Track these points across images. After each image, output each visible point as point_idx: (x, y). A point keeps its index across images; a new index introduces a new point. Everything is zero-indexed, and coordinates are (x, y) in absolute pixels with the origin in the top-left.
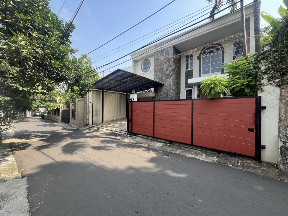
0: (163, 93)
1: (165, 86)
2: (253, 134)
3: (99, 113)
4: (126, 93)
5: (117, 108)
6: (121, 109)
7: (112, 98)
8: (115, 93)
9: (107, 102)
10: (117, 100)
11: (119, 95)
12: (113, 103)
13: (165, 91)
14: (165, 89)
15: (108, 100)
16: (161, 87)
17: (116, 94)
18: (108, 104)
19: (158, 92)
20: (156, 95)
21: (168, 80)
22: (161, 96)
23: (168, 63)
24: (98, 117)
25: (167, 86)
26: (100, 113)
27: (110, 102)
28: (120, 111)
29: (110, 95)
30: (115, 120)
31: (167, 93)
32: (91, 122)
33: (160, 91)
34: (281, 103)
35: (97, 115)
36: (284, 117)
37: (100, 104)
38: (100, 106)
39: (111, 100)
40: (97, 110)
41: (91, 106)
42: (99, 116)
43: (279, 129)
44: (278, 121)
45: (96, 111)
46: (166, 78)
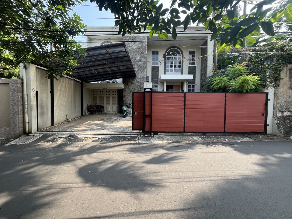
0: (136, 85)
1: (138, 78)
2: (264, 117)
3: (45, 109)
4: (81, 81)
5: (71, 102)
6: (75, 103)
7: (64, 85)
8: (68, 78)
9: (59, 92)
10: (71, 89)
11: (72, 82)
12: (66, 93)
13: (137, 84)
14: (138, 82)
15: (59, 89)
16: (133, 79)
17: (70, 80)
18: (60, 94)
19: (129, 84)
20: (125, 87)
21: (141, 72)
22: (133, 89)
23: (142, 53)
24: (45, 116)
25: (140, 79)
26: (47, 109)
27: (62, 92)
28: (75, 107)
29: (61, 81)
30: (70, 120)
31: (140, 86)
32: (34, 128)
33: (132, 84)
34: (275, 97)
35: (43, 113)
36: (276, 106)
37: (47, 93)
38: (48, 98)
39: (63, 89)
40: (44, 105)
41: (34, 97)
42: (47, 115)
43: (273, 113)
44: (273, 108)
45: (42, 107)
46: (139, 70)
